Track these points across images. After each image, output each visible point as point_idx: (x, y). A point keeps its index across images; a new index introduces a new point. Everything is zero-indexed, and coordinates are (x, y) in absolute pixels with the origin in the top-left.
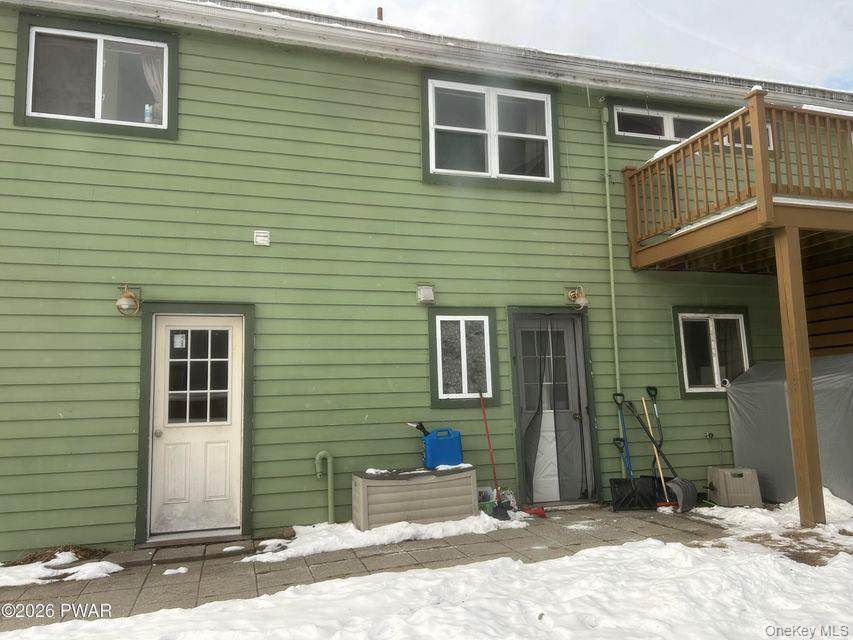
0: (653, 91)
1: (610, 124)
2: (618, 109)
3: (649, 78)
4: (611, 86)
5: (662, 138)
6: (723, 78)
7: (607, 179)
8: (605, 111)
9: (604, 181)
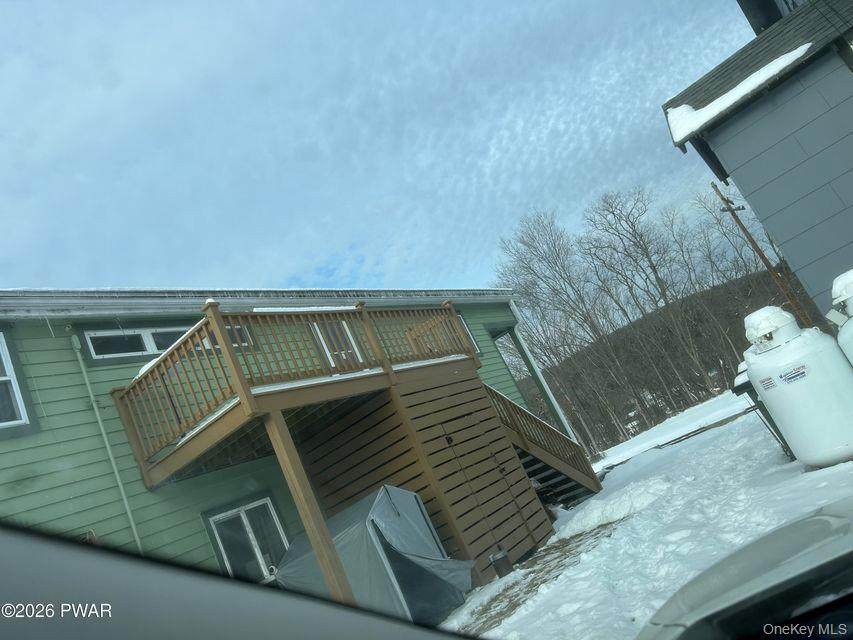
0: (122, 312)
1: (85, 351)
2: (89, 335)
3: (115, 301)
4: (75, 314)
5: (145, 353)
6: (188, 292)
7: (94, 405)
8: (75, 339)
9: (91, 408)
